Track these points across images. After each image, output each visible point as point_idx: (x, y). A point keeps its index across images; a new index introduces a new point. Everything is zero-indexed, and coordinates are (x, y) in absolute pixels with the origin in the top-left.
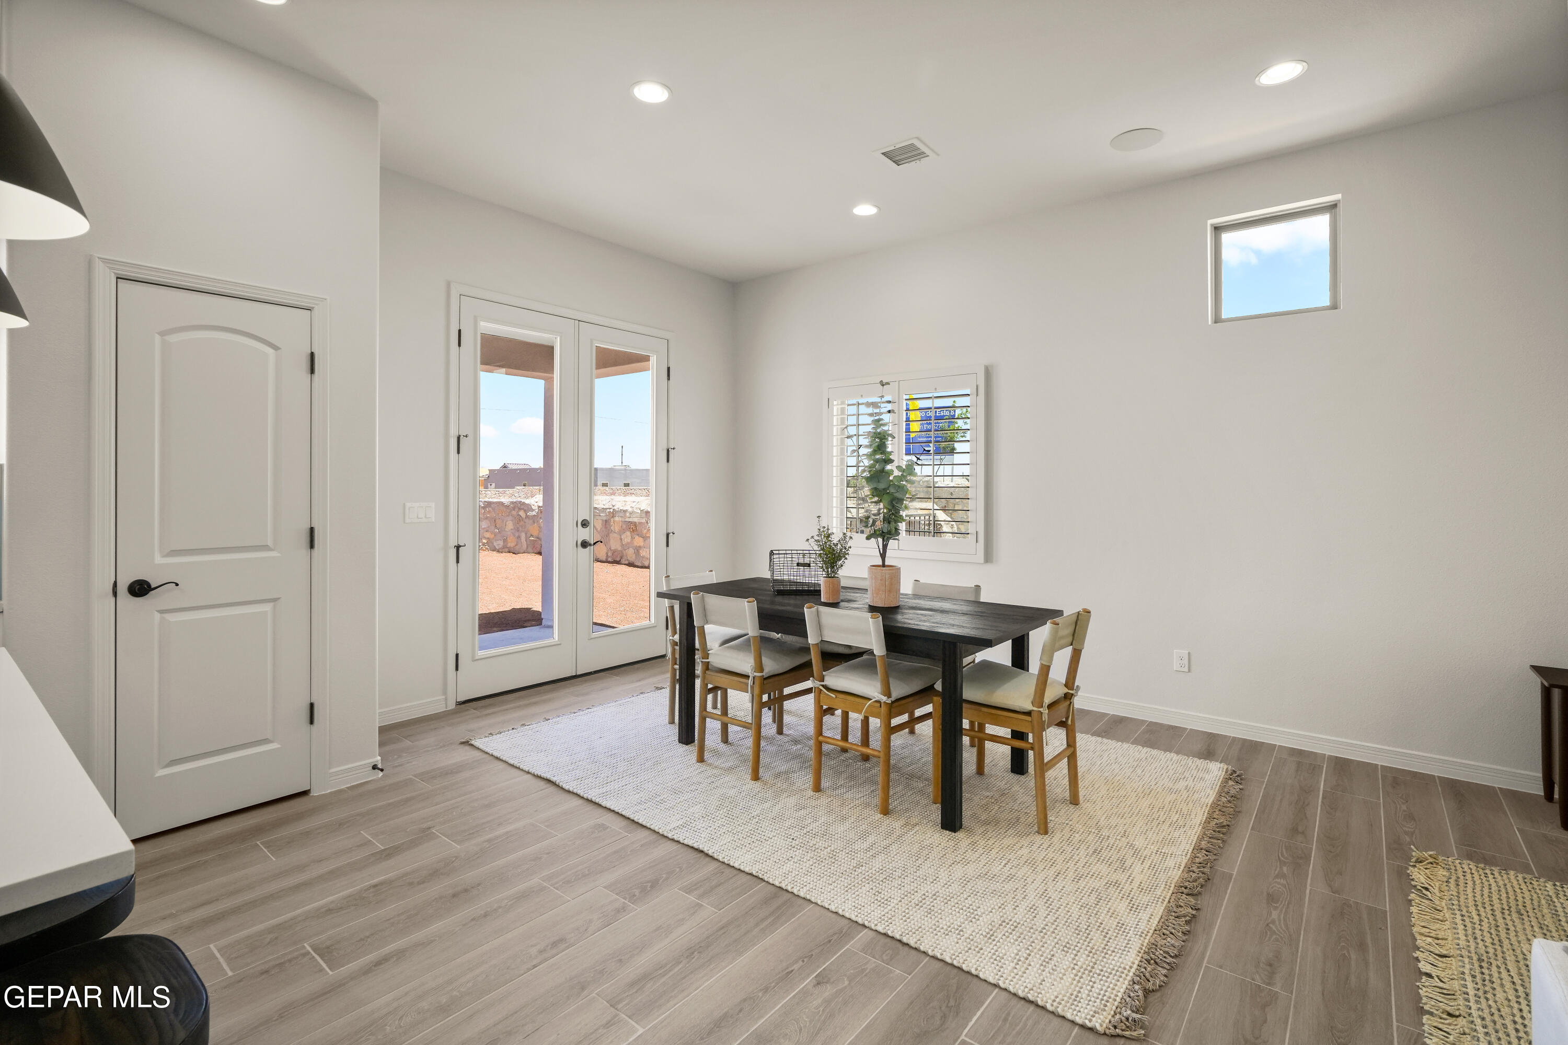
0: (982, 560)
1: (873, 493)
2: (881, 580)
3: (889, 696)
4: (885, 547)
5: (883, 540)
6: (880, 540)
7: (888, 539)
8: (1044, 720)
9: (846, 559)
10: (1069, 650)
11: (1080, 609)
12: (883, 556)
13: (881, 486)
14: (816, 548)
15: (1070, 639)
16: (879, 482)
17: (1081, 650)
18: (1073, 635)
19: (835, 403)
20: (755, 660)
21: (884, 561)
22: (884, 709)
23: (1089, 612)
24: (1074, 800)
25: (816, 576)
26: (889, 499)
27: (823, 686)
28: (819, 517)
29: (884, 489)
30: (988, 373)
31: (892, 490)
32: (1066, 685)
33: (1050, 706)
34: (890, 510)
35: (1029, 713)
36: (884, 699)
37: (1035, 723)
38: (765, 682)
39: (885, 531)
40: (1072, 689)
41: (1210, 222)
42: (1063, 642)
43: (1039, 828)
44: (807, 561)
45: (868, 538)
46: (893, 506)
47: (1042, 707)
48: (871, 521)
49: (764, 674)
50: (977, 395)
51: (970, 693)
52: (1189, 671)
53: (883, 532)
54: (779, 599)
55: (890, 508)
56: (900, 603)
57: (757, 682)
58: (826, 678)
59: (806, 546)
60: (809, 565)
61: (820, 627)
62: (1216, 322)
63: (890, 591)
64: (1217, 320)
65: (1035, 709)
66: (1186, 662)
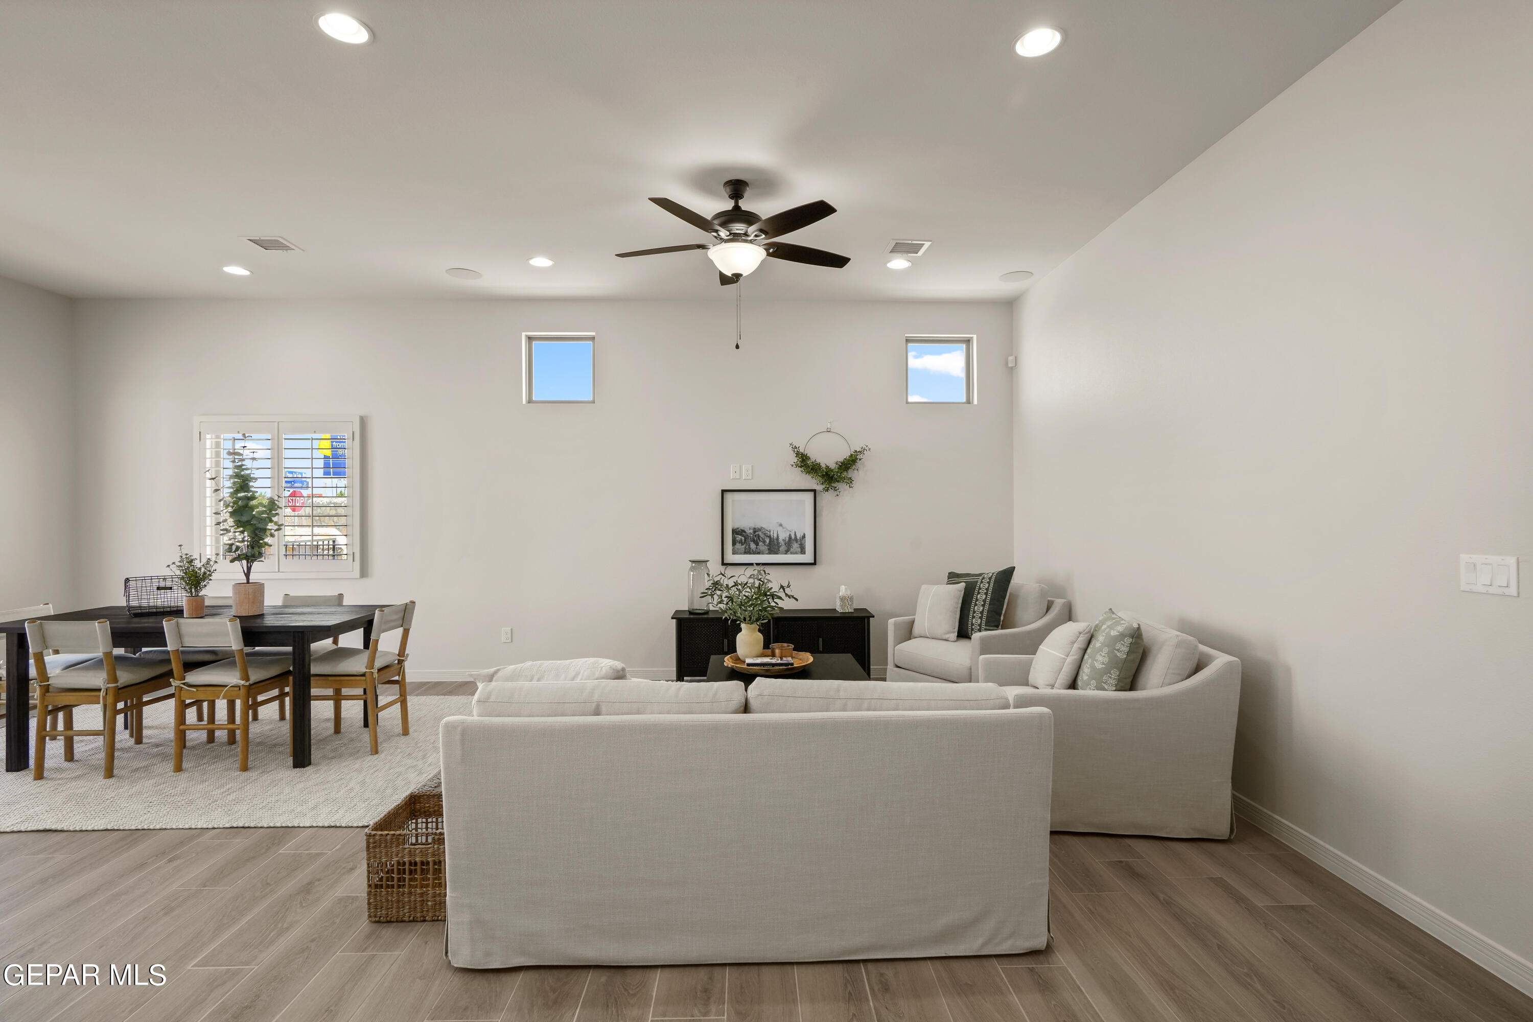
0: (358, 575)
1: (238, 524)
2: (244, 595)
3: (247, 679)
4: (249, 569)
5: (248, 562)
6: (244, 562)
7: (253, 561)
8: (374, 677)
9: (211, 580)
10: (401, 630)
11: (408, 601)
12: (247, 575)
13: (245, 518)
14: (178, 573)
15: (400, 622)
16: (242, 515)
17: (409, 629)
18: (403, 619)
19: (208, 436)
20: (108, 674)
21: (248, 579)
22: (243, 691)
23: (415, 603)
24: (406, 732)
25: (179, 597)
26: (252, 529)
27: (184, 684)
28: (180, 546)
29: (247, 521)
30: (363, 422)
31: (254, 522)
32: (399, 655)
33: (380, 670)
34: (253, 538)
35: (364, 675)
36: (243, 682)
37: (368, 680)
38: (120, 691)
39: (249, 554)
40: (404, 657)
41: (524, 334)
42: (392, 624)
43: (371, 751)
44: (169, 584)
45: (232, 561)
46: (256, 535)
47: (373, 668)
48: (234, 548)
49: (118, 684)
50: (353, 440)
51: (315, 669)
52: (512, 642)
53: (247, 556)
54: (137, 620)
55: (253, 536)
56: (264, 612)
57: (111, 694)
58: (187, 677)
59: (167, 572)
60: (171, 588)
61: (179, 635)
62: (529, 403)
63: (253, 603)
64: (530, 401)
65: (367, 670)
66: (510, 636)
